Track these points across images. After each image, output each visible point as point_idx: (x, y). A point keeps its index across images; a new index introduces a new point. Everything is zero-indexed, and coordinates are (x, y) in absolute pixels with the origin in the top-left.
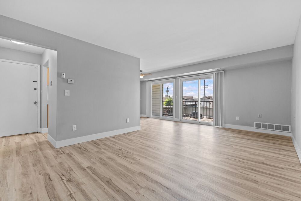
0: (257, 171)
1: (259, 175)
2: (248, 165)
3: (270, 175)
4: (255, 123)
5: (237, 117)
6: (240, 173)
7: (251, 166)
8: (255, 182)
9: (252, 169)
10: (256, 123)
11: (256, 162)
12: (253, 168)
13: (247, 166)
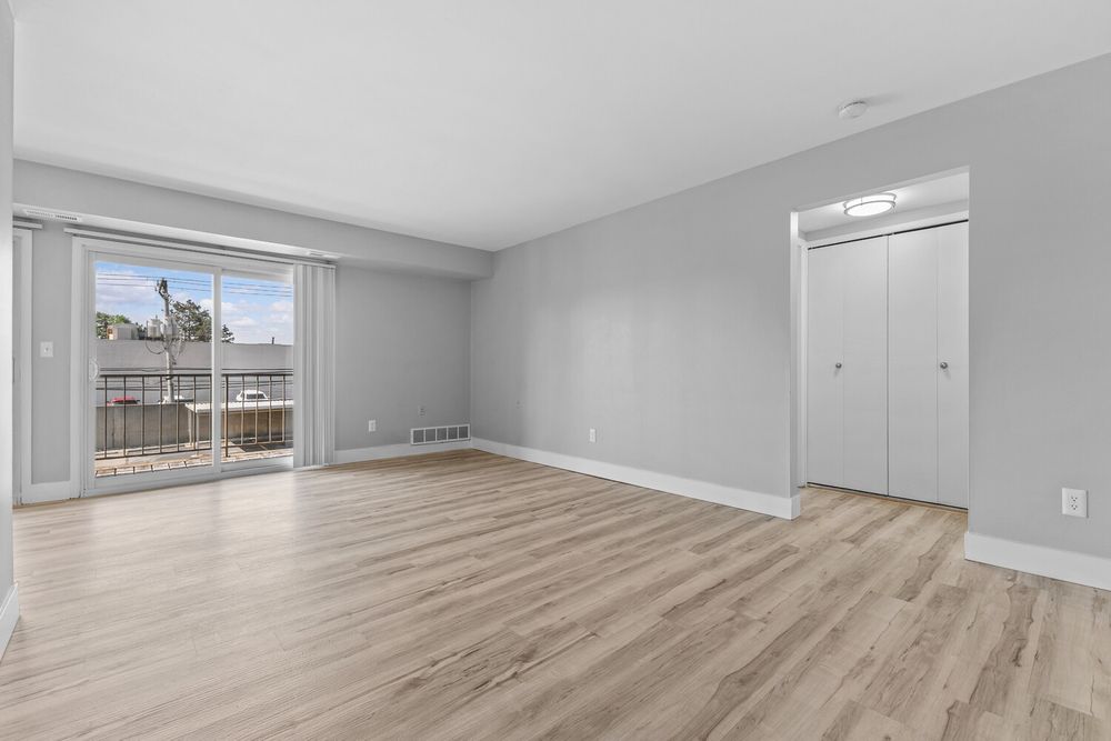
4: (412, 431)
5: (370, 422)
10: (415, 432)
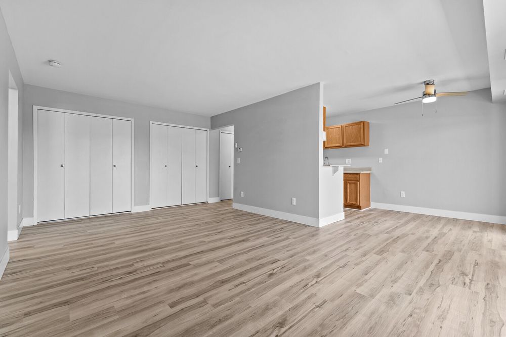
0: (73, 281)
1: (68, 278)
2: (91, 282)
3: (52, 287)
6: (92, 266)
7: (87, 283)
8: (69, 268)
9: (82, 279)
11: (83, 296)
12: (83, 282)
13: (92, 279)
